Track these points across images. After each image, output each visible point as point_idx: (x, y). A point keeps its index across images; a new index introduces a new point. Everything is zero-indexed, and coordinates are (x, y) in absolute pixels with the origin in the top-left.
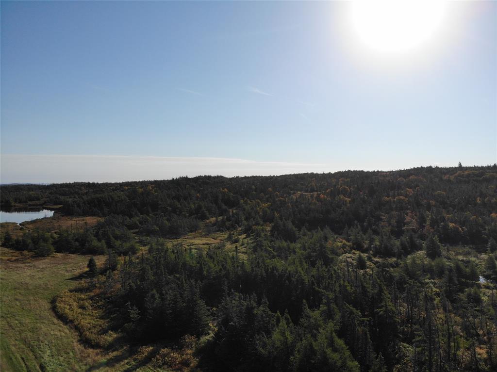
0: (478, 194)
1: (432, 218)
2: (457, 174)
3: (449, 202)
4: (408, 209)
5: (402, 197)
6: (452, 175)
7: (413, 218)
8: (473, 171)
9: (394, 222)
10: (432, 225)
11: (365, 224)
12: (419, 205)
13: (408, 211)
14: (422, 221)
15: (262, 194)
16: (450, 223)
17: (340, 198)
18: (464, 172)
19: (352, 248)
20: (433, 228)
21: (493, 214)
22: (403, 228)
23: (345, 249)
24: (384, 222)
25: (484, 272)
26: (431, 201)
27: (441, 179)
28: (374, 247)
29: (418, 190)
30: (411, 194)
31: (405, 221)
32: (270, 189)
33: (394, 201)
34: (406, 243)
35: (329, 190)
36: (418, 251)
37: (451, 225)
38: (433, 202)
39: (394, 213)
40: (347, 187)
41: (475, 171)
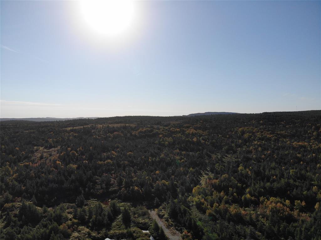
0: (150, 154)
1: (126, 183)
2: (139, 130)
3: (135, 161)
4: (113, 170)
5: (109, 161)
6: (136, 130)
7: (115, 179)
8: (147, 129)
9: (104, 186)
10: (126, 187)
11: (87, 189)
12: (119, 166)
13: (113, 172)
14: (120, 183)
15: (11, 156)
16: (135, 187)
17: (70, 166)
18: (143, 129)
19: (78, 224)
20: (126, 190)
21: (157, 172)
22: (109, 190)
23: (74, 227)
24: (98, 185)
25: (153, 233)
26: (125, 162)
27: (131, 135)
28: (92, 221)
29: (118, 150)
30: (114, 156)
31: (111, 182)
32: (17, 148)
33: (104, 164)
34: (111, 214)
35: (63, 154)
36: (118, 216)
37: (136, 188)
38: (126, 162)
39: (105, 175)
40: (74, 152)
41: (149, 128)
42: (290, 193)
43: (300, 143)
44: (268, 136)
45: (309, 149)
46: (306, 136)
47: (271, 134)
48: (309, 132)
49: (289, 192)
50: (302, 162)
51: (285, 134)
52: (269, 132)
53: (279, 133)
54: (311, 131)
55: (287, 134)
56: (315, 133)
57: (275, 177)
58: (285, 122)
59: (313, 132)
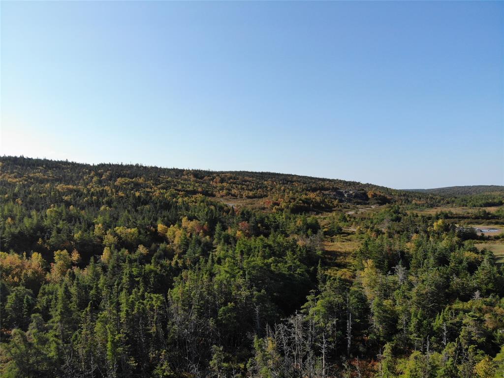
42: (44, 242)
43: (71, 186)
44: (10, 180)
45: (85, 191)
46: (81, 181)
47: (15, 177)
48: (85, 177)
49: (40, 240)
50: (72, 206)
51: (43, 177)
52: (12, 175)
53: (32, 175)
54: (89, 177)
55: (46, 177)
56: (95, 179)
57: (9, 219)
58: (44, 166)
59: (92, 178)
